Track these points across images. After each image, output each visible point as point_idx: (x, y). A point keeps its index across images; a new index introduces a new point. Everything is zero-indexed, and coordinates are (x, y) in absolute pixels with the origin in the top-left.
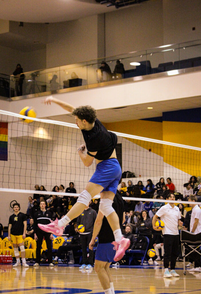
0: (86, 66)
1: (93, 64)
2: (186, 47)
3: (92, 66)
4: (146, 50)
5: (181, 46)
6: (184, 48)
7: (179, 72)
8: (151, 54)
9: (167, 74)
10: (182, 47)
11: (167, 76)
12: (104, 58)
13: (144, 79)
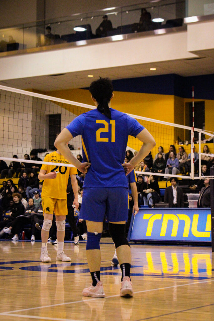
0: (22, 29)
1: (30, 27)
2: (129, 11)
3: (29, 29)
4: (87, 13)
5: (123, 10)
6: (127, 12)
7: (124, 37)
8: (92, 18)
9: (111, 39)
10: (125, 10)
11: (111, 41)
12: (43, 20)
13: (88, 44)
